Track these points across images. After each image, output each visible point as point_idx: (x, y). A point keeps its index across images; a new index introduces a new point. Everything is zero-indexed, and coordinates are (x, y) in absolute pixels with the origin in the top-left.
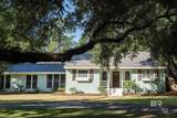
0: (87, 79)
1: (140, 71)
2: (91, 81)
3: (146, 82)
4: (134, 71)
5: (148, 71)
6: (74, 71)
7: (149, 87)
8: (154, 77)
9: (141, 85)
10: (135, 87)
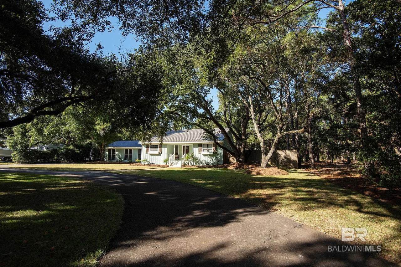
0: (157, 152)
1: (200, 145)
2: (159, 154)
3: (205, 155)
4: (195, 145)
5: (208, 145)
6: (148, 146)
7: (208, 159)
8: (212, 150)
9: (202, 158)
10: (195, 159)
